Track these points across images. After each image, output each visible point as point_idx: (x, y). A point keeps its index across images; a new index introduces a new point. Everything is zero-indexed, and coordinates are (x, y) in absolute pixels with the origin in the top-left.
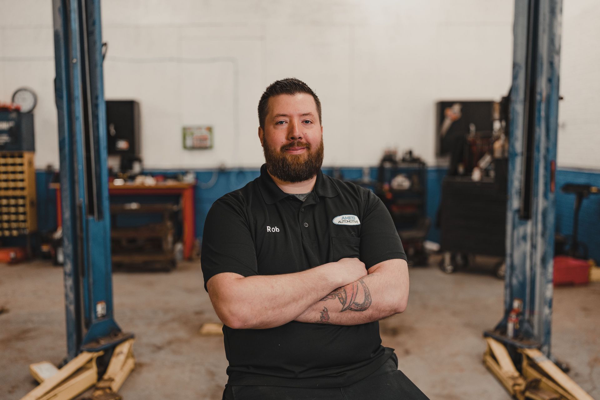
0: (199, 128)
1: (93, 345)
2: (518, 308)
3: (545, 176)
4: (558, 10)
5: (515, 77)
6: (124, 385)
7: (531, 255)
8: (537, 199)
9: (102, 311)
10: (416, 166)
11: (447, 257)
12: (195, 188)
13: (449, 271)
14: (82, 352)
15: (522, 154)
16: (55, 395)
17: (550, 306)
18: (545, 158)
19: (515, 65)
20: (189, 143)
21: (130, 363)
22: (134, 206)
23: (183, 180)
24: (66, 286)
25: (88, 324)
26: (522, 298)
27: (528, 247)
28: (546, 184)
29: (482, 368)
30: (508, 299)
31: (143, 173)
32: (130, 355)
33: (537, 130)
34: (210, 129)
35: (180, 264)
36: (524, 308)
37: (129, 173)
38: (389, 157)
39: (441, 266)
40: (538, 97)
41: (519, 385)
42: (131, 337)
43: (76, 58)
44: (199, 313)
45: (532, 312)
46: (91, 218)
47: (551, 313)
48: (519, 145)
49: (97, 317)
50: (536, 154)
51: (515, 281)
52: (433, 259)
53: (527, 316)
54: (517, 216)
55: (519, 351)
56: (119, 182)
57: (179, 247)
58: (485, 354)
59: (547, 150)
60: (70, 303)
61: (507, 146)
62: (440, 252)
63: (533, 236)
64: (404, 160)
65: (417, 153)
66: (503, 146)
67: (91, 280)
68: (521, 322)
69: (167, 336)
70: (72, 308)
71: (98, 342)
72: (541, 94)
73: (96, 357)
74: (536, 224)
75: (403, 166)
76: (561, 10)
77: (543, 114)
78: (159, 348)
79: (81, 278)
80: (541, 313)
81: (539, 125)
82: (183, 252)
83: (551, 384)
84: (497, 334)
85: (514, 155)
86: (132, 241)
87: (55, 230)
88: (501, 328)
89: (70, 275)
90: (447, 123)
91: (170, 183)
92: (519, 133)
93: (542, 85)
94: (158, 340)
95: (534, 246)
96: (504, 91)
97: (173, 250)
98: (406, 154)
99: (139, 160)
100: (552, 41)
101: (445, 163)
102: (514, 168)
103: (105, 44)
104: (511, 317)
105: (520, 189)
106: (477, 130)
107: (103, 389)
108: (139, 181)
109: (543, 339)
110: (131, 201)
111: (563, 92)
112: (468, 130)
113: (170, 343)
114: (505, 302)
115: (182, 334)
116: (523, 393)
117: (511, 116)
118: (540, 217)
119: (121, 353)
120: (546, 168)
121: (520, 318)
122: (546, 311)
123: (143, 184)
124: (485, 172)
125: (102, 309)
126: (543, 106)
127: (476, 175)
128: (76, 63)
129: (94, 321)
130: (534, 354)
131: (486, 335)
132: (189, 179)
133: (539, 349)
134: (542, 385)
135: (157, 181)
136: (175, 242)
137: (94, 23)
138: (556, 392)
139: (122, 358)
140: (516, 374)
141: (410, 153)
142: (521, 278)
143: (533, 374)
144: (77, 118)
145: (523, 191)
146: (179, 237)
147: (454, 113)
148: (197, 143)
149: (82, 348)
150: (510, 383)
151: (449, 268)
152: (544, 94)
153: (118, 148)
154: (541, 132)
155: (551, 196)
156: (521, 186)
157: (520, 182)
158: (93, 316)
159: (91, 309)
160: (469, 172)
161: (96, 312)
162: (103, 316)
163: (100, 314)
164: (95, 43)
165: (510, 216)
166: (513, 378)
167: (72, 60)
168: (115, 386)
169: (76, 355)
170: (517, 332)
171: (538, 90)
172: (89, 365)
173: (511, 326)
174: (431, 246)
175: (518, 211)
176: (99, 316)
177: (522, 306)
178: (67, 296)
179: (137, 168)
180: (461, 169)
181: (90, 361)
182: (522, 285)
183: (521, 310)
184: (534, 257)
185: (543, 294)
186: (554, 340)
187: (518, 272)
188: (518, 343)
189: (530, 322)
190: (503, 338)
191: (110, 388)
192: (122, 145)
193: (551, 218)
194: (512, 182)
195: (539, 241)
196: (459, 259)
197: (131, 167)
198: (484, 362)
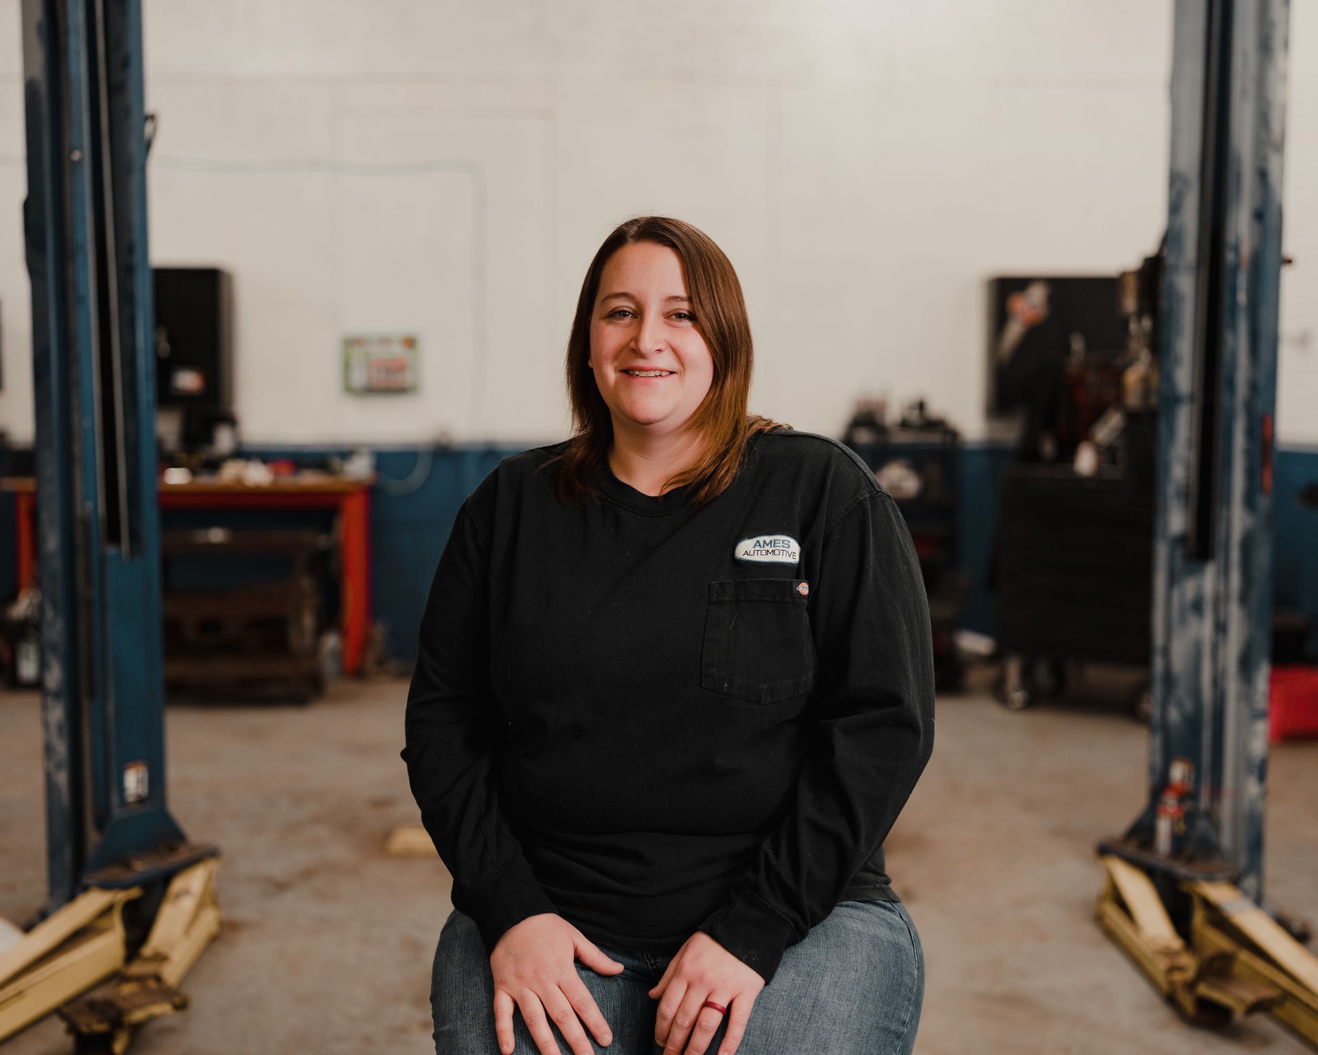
0: (385, 341)
1: (116, 873)
2: (1183, 781)
3: (1248, 453)
4: (1277, 44)
5: (1175, 208)
6: (193, 970)
7: (1215, 648)
8: (1228, 510)
9: (137, 788)
10: (935, 438)
11: (1013, 670)
12: (371, 492)
13: (1019, 705)
14: (85, 889)
15: (1192, 399)
16: (19, 994)
17: (1262, 778)
18: (1250, 407)
19: (1175, 179)
20: (359, 377)
21: (209, 920)
22: (217, 535)
23: (342, 471)
24: (46, 725)
25: (102, 821)
26: (1191, 754)
27: (1206, 628)
28: (1250, 473)
29: (1093, 933)
30: (1158, 759)
31: (242, 454)
32: (211, 898)
33: (1228, 337)
34: (410, 343)
35: (333, 686)
36: (1198, 780)
37: (204, 454)
38: (866, 419)
39: (998, 692)
40: (1230, 257)
41: (1181, 969)
42: (211, 854)
43: (81, 149)
44: (381, 803)
45: (1216, 790)
46: (111, 551)
47: (1264, 795)
48: (1185, 377)
49: (123, 802)
50: (1224, 398)
51: (1174, 715)
52: (978, 676)
53: (1204, 802)
54: (1179, 553)
55: (1185, 888)
56: (177, 477)
57: (331, 641)
58: (1101, 899)
59: (1253, 387)
60: (58, 766)
61: (1155, 380)
62: (995, 658)
63: (1220, 601)
64: (904, 424)
65: (938, 407)
66: (1145, 381)
67: (111, 709)
68: (1190, 818)
69: (302, 857)
70: (62, 778)
71: (127, 865)
72: (1237, 249)
73: (122, 903)
74: (1225, 572)
75: (901, 438)
76: (1286, 44)
77: (1242, 298)
78: (280, 887)
79: (86, 704)
80: (1238, 793)
81: (1234, 326)
82: (339, 656)
83: (1260, 965)
84: (1131, 849)
85: (1171, 400)
86: (210, 626)
87: (13, 598)
88: (1142, 832)
89: (57, 695)
90: (1014, 331)
91: (310, 479)
92: (1185, 346)
93: (1241, 227)
94: (278, 868)
95: (1221, 628)
96: (1148, 244)
97: (316, 649)
98: (911, 408)
99: (231, 421)
100: (1263, 118)
101: (1010, 433)
102: (1172, 434)
103: (152, 117)
104: (1166, 804)
105: (1188, 486)
106: (1089, 347)
107: (140, 979)
108: (231, 472)
109: (1243, 860)
110: (209, 525)
111: (1291, 245)
112: (1067, 349)
113: (308, 874)
114: (1152, 770)
115: (339, 852)
116: (1191, 986)
117: (1164, 304)
118: (1235, 555)
119: (186, 892)
120: (1250, 433)
121: (1188, 805)
122: (1252, 788)
123: (239, 481)
124: (1107, 454)
125: (138, 782)
126: (1242, 281)
127: (1086, 461)
128: (80, 162)
129: (117, 812)
130: (1220, 894)
131: (1104, 851)
132: (360, 469)
133: (1235, 882)
134: (1238, 969)
135: (277, 473)
136: (322, 629)
137: (125, 63)
138: (1273, 984)
139: (187, 905)
140: (1176, 943)
141: (921, 406)
142: (1189, 706)
143: (1217, 941)
144: (82, 300)
145: (1194, 490)
146: (330, 617)
147: (1032, 304)
148: (379, 379)
149: (87, 880)
150: (1161, 965)
151: (1018, 696)
152: (1246, 249)
153: (178, 390)
154: (1238, 342)
155: (1263, 502)
156: (1188, 477)
157: (1187, 468)
158: (115, 799)
159: (111, 781)
160: (1068, 453)
161: (122, 789)
162: (141, 800)
163: (133, 795)
164: (127, 111)
165: (1162, 552)
166: (1168, 953)
167: (71, 151)
168: (172, 973)
169: (71, 898)
170: (1178, 842)
171: (1230, 238)
172: (103, 923)
173: (1164, 828)
174: (974, 643)
175: (1181, 540)
176: (131, 799)
177: (1193, 776)
178: (48, 749)
179: (224, 440)
180: (1048, 448)
181: (107, 911)
182: (1193, 723)
183: (1190, 787)
184: (1221, 653)
185: (1243, 748)
186: (1272, 862)
187: (1181, 691)
188: (1181, 870)
189: (1212, 816)
190: (1147, 857)
191: (158, 978)
192: (188, 380)
193: (1263, 557)
194: (1167, 468)
195: (1235, 615)
196: (1043, 674)
197: (209, 439)
198: (1099, 919)
